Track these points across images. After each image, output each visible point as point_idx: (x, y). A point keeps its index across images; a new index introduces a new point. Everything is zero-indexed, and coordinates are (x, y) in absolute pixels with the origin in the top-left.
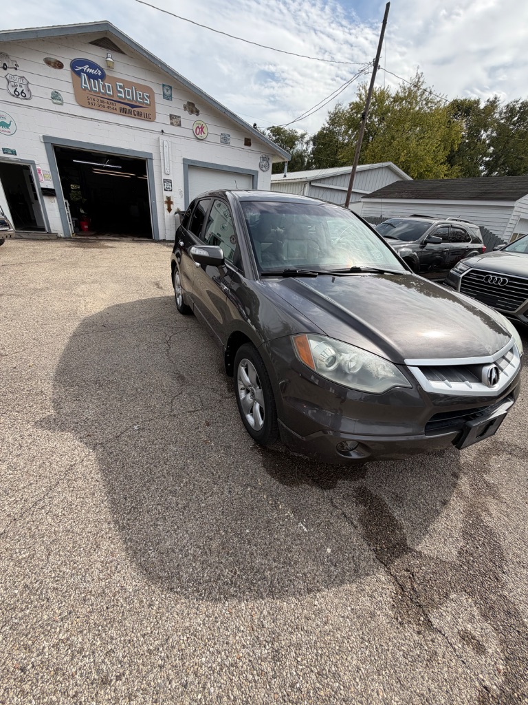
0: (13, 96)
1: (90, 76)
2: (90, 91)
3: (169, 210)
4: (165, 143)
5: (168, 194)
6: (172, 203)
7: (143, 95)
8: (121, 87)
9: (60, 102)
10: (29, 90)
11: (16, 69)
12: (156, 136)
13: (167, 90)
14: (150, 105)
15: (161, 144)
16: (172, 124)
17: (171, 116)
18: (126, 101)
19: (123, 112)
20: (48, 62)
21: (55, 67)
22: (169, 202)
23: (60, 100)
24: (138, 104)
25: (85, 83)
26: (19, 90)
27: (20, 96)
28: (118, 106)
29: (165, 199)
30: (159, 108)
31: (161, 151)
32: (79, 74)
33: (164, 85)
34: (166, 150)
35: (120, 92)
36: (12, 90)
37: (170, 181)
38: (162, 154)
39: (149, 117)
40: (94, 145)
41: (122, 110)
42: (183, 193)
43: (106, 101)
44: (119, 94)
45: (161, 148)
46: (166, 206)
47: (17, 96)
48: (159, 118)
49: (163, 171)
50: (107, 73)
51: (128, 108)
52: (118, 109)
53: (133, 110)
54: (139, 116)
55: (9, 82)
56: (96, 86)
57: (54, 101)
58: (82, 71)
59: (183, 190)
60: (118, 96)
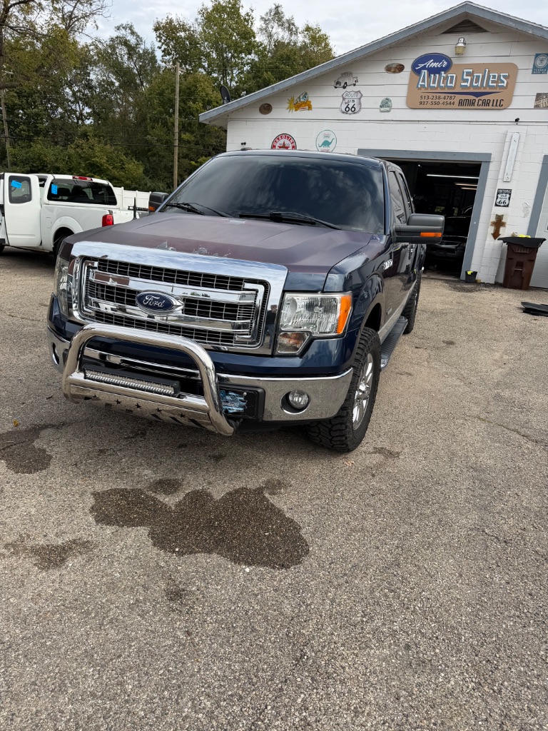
0: (343, 113)
1: (433, 71)
2: (426, 89)
3: (496, 235)
4: (516, 137)
5: (500, 211)
6: (503, 224)
7: (499, 76)
8: (468, 74)
9: (388, 109)
10: (360, 104)
11: (354, 85)
12: (503, 129)
13: (542, 61)
14: (506, 87)
15: (508, 139)
16: (537, 107)
17: (539, 96)
18: (472, 90)
19: (463, 105)
20: (389, 69)
21: (394, 72)
22: (499, 223)
23: (388, 107)
24: (488, 90)
25: (423, 81)
26: (350, 107)
27: (350, 112)
28: (459, 97)
29: (493, 219)
30: (520, 89)
31: (506, 149)
32: (418, 72)
33: (537, 55)
34: (514, 146)
35: (467, 81)
36: (344, 107)
37: (509, 192)
38: (505, 153)
39: (500, 105)
40: (412, 152)
41: (461, 103)
42: (530, 210)
43: (442, 96)
44: (463, 84)
45: (507, 144)
46: (491, 230)
47: (346, 112)
48: (516, 102)
49: (500, 177)
50: (455, 61)
51: (472, 97)
52: (457, 103)
53: (477, 99)
54: (486, 105)
55: (344, 99)
56: (436, 82)
57: (382, 109)
58: (424, 68)
59: (531, 204)
60: (462, 86)
